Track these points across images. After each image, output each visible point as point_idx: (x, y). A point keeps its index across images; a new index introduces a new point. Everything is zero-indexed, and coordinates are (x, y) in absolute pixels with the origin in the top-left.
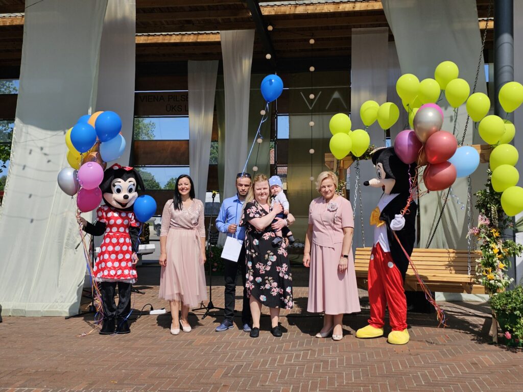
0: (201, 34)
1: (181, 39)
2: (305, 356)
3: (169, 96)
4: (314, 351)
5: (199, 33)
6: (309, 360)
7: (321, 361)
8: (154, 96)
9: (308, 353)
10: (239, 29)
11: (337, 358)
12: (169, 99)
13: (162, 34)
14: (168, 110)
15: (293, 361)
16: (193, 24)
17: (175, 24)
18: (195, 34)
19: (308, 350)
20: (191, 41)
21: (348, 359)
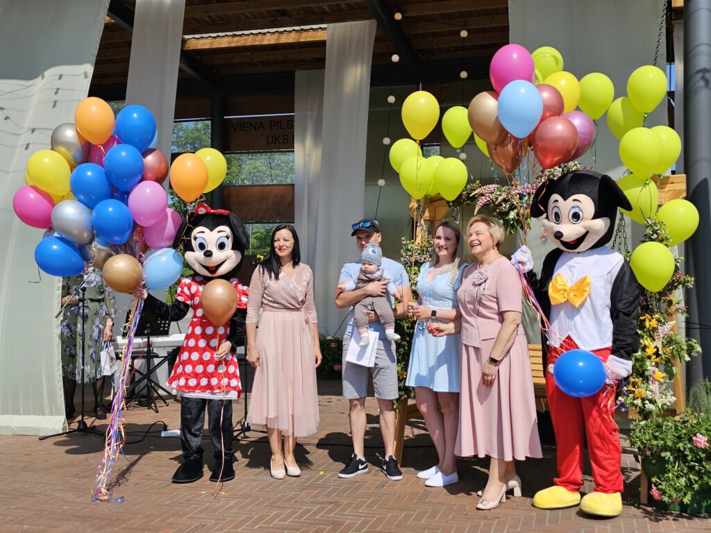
0: (306, 30)
1: (278, 38)
2: (316, 513)
3: (271, 122)
4: (340, 505)
5: (302, 30)
6: (315, 520)
7: (332, 524)
8: (251, 124)
9: (323, 509)
10: (354, 20)
11: (363, 519)
12: (271, 126)
13: (252, 34)
14: (270, 142)
15: (287, 522)
16: (290, 17)
17: (265, 17)
18: (297, 31)
19: (330, 503)
20: (290, 41)
21: (380, 520)
